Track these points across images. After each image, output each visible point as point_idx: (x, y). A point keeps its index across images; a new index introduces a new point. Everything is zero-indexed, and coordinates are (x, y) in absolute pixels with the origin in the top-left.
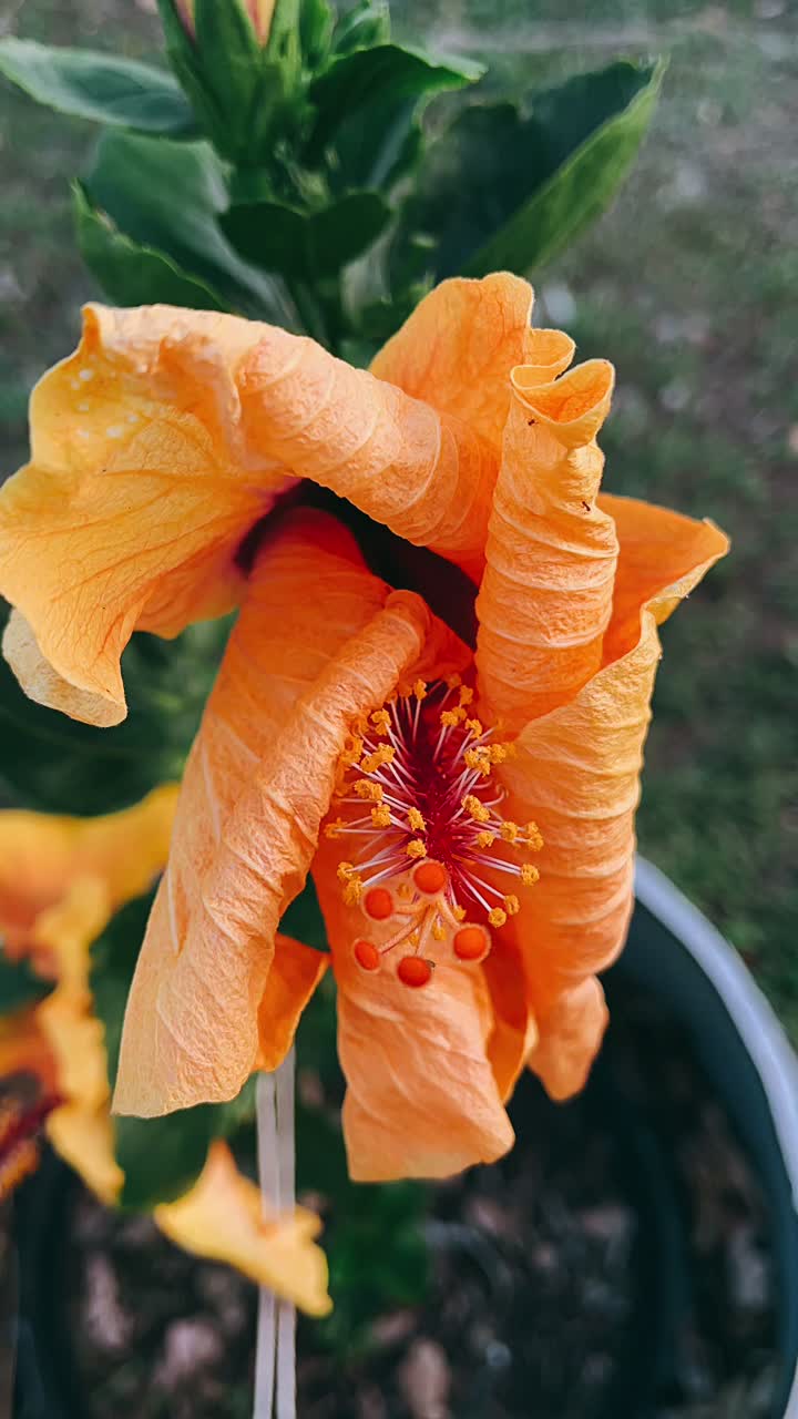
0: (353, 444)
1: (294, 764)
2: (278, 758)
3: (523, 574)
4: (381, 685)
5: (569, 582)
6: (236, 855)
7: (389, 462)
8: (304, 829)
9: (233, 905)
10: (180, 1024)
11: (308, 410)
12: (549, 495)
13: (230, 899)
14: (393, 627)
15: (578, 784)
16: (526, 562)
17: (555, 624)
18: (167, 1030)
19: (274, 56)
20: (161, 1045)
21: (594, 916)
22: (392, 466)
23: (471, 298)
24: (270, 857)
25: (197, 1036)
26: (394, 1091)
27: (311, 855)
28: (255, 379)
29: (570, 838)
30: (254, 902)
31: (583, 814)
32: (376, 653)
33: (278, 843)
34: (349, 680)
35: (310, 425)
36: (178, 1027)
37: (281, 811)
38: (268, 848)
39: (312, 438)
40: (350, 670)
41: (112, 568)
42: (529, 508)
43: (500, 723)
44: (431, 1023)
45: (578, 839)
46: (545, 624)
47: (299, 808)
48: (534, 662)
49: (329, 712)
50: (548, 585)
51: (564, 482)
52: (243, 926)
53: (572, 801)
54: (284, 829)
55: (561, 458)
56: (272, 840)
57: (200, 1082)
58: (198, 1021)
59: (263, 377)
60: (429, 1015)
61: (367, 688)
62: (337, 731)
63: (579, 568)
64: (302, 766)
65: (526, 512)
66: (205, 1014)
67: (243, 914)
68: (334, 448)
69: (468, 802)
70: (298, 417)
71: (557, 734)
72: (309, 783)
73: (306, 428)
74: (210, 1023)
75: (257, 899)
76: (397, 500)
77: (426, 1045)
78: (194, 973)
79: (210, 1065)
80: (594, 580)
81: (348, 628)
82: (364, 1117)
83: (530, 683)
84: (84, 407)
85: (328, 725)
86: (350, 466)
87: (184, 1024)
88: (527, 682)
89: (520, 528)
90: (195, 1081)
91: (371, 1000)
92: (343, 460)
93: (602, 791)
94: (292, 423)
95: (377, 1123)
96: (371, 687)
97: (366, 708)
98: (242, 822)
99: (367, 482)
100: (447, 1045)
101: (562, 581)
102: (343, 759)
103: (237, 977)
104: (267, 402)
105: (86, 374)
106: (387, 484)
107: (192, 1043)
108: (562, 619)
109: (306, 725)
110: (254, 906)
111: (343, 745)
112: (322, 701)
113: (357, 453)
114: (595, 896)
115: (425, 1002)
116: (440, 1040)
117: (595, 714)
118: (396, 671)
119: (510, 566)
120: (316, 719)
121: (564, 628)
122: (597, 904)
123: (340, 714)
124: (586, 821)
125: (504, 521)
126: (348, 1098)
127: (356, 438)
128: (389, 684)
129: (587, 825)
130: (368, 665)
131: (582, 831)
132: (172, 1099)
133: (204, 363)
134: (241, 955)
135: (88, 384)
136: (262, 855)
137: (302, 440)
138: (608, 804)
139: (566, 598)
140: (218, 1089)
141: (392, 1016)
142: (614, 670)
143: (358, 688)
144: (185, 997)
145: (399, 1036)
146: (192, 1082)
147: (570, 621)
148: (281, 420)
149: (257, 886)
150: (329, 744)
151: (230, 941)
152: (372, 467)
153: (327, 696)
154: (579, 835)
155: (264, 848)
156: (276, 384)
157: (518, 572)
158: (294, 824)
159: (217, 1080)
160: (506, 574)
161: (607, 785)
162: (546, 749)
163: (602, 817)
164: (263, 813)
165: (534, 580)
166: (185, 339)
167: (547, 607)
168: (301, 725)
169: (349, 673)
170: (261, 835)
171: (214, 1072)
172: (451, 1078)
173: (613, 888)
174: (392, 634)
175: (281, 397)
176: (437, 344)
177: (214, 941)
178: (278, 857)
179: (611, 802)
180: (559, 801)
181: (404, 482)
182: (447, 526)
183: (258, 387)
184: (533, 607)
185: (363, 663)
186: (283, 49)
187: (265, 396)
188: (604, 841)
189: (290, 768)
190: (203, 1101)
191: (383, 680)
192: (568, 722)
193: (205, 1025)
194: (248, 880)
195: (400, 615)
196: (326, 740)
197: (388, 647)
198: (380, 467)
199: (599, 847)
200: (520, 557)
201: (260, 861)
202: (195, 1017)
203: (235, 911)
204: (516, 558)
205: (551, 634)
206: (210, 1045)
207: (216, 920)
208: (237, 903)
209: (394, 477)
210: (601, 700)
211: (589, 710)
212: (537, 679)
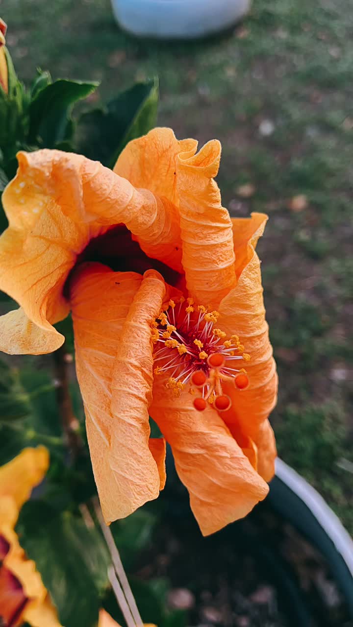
0: (127, 198)
1: (135, 346)
2: (126, 346)
3: (201, 241)
4: (157, 305)
5: (219, 239)
6: (124, 391)
7: (142, 204)
8: (147, 372)
9: (130, 412)
10: (126, 471)
11: (109, 187)
12: (205, 202)
13: (128, 409)
14: (152, 283)
15: (247, 321)
16: (201, 236)
17: (219, 259)
18: (121, 475)
19: (12, 97)
20: (120, 482)
21: (267, 380)
22: (143, 206)
23: (142, 147)
24: (138, 386)
25: (135, 472)
26: (213, 484)
27: (152, 385)
28: (86, 176)
29: (250, 347)
30: (138, 408)
31: (252, 334)
32: (150, 294)
33: (139, 380)
34: (144, 307)
35: (110, 192)
36: (126, 472)
37: (135, 367)
38: (136, 383)
39: (112, 198)
40: (143, 303)
41: (35, 284)
42: (197, 211)
43: (209, 307)
44: (219, 448)
45: (252, 347)
46: (215, 259)
47: (143, 364)
48: (215, 277)
49: (141, 321)
50: (212, 242)
51: (210, 195)
52: (138, 419)
53: (246, 330)
54: (140, 374)
55: (208, 184)
56: (137, 380)
57: (143, 493)
58: (133, 466)
59: (89, 175)
60: (217, 445)
61: (152, 308)
62: (146, 327)
63: (221, 233)
64: (138, 346)
65: (197, 214)
66: (135, 462)
67: (135, 414)
68: (121, 201)
69: (216, 332)
70: (105, 190)
71: (233, 302)
72: (143, 352)
73: (109, 194)
74: (138, 465)
75: (139, 406)
76: (147, 220)
77: (219, 458)
78: (124, 446)
79: (144, 484)
80: (228, 236)
81: (130, 292)
82: (203, 503)
83: (215, 287)
84: (22, 201)
85: (143, 326)
86: (128, 208)
87: (128, 470)
88: (214, 287)
89: (196, 222)
90: (141, 493)
91: (190, 447)
92: (125, 205)
93: (256, 322)
94: (104, 192)
95: (208, 504)
96: (154, 307)
97: (154, 317)
98: (120, 377)
99: (136, 214)
100: (229, 456)
101: (216, 239)
102: (153, 338)
103: (142, 442)
104: (92, 185)
105: (22, 185)
106: (142, 214)
107: (134, 476)
108: (221, 256)
109: (133, 329)
110: (139, 409)
111: (150, 333)
112: (136, 318)
113: (130, 202)
114: (265, 372)
115: (213, 440)
116: (224, 454)
117: (247, 288)
118: (160, 298)
119: (195, 239)
120: (136, 325)
121: (222, 259)
122: (267, 375)
123: (145, 321)
124: (253, 337)
125: (188, 221)
126: (191, 497)
127: (128, 196)
128: (160, 304)
129: (254, 339)
130: (149, 299)
131: (253, 342)
132: (134, 504)
133: (68, 170)
134: (141, 432)
135: (23, 189)
136: (135, 387)
137: (108, 200)
138: (260, 328)
139: (220, 246)
140: (151, 494)
141: (202, 451)
142: (249, 267)
143: (149, 309)
144: (123, 458)
145: (207, 459)
146: (139, 494)
147: (223, 256)
148: (99, 192)
149: (137, 401)
150: (146, 334)
151: (134, 426)
152: (136, 207)
153: (138, 315)
154: (253, 344)
155: (135, 384)
156: (94, 176)
157: (199, 241)
158: (142, 371)
159: (149, 489)
160: (194, 243)
161: (258, 319)
162: (231, 310)
163: (259, 334)
164: (128, 370)
165: (206, 242)
166: (60, 160)
167: (214, 252)
168: (131, 330)
169: (143, 304)
170: (131, 380)
171: (147, 487)
172: (235, 469)
173: (270, 366)
174: (153, 285)
175: (97, 182)
176: (131, 170)
177: (128, 430)
178: (141, 386)
179: (260, 327)
180: (242, 332)
181: (148, 213)
182: (165, 233)
183: (88, 180)
184: (209, 254)
185: (146, 299)
186: (15, 93)
187: (91, 182)
188: (263, 345)
189: (134, 348)
190: (147, 501)
191: (157, 303)
192: (237, 294)
193: (136, 467)
194: (133, 399)
195: (153, 277)
196: (144, 332)
197: (154, 290)
198: (139, 207)
199: (261, 348)
200: (198, 234)
201: (135, 390)
202: (131, 465)
203: (132, 414)
204: (197, 236)
205: (219, 263)
206: (142, 475)
207: (126, 420)
208: (132, 411)
209: (144, 211)
210: (247, 281)
211: (244, 287)
212: (218, 284)
